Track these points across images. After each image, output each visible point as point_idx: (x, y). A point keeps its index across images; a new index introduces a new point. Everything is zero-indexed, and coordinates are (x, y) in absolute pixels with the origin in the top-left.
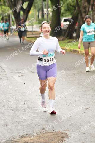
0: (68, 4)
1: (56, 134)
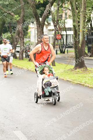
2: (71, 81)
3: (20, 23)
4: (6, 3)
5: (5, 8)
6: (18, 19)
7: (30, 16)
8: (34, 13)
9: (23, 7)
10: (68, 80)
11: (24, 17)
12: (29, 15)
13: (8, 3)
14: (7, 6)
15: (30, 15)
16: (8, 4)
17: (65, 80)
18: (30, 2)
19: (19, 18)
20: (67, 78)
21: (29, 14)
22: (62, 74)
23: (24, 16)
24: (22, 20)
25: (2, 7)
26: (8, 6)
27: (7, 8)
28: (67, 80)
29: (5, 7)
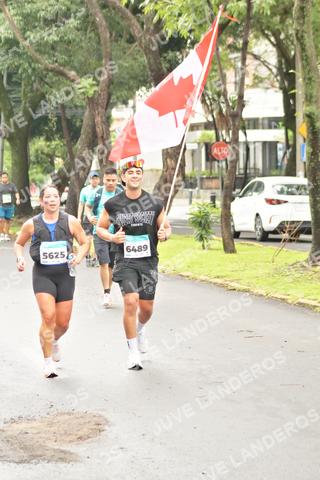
0: (37, 151)
1: (82, 417)
2: (315, 307)
3: (98, 104)
4: (51, 37)
5: (46, 56)
6: (91, 92)
7: (131, 82)
8: (152, 71)
9: (109, 50)
10: (302, 301)
11: (112, 87)
12: (127, 77)
13: (56, 38)
14: (53, 48)
15: (132, 78)
16: (55, 42)
17: (290, 301)
18: (139, 33)
19: (96, 88)
20: (297, 294)
21: (128, 73)
22: (272, 280)
23: (110, 81)
24: (104, 96)
25: (36, 51)
26: (58, 48)
27: (54, 56)
28: (300, 304)
29: (45, 53)
